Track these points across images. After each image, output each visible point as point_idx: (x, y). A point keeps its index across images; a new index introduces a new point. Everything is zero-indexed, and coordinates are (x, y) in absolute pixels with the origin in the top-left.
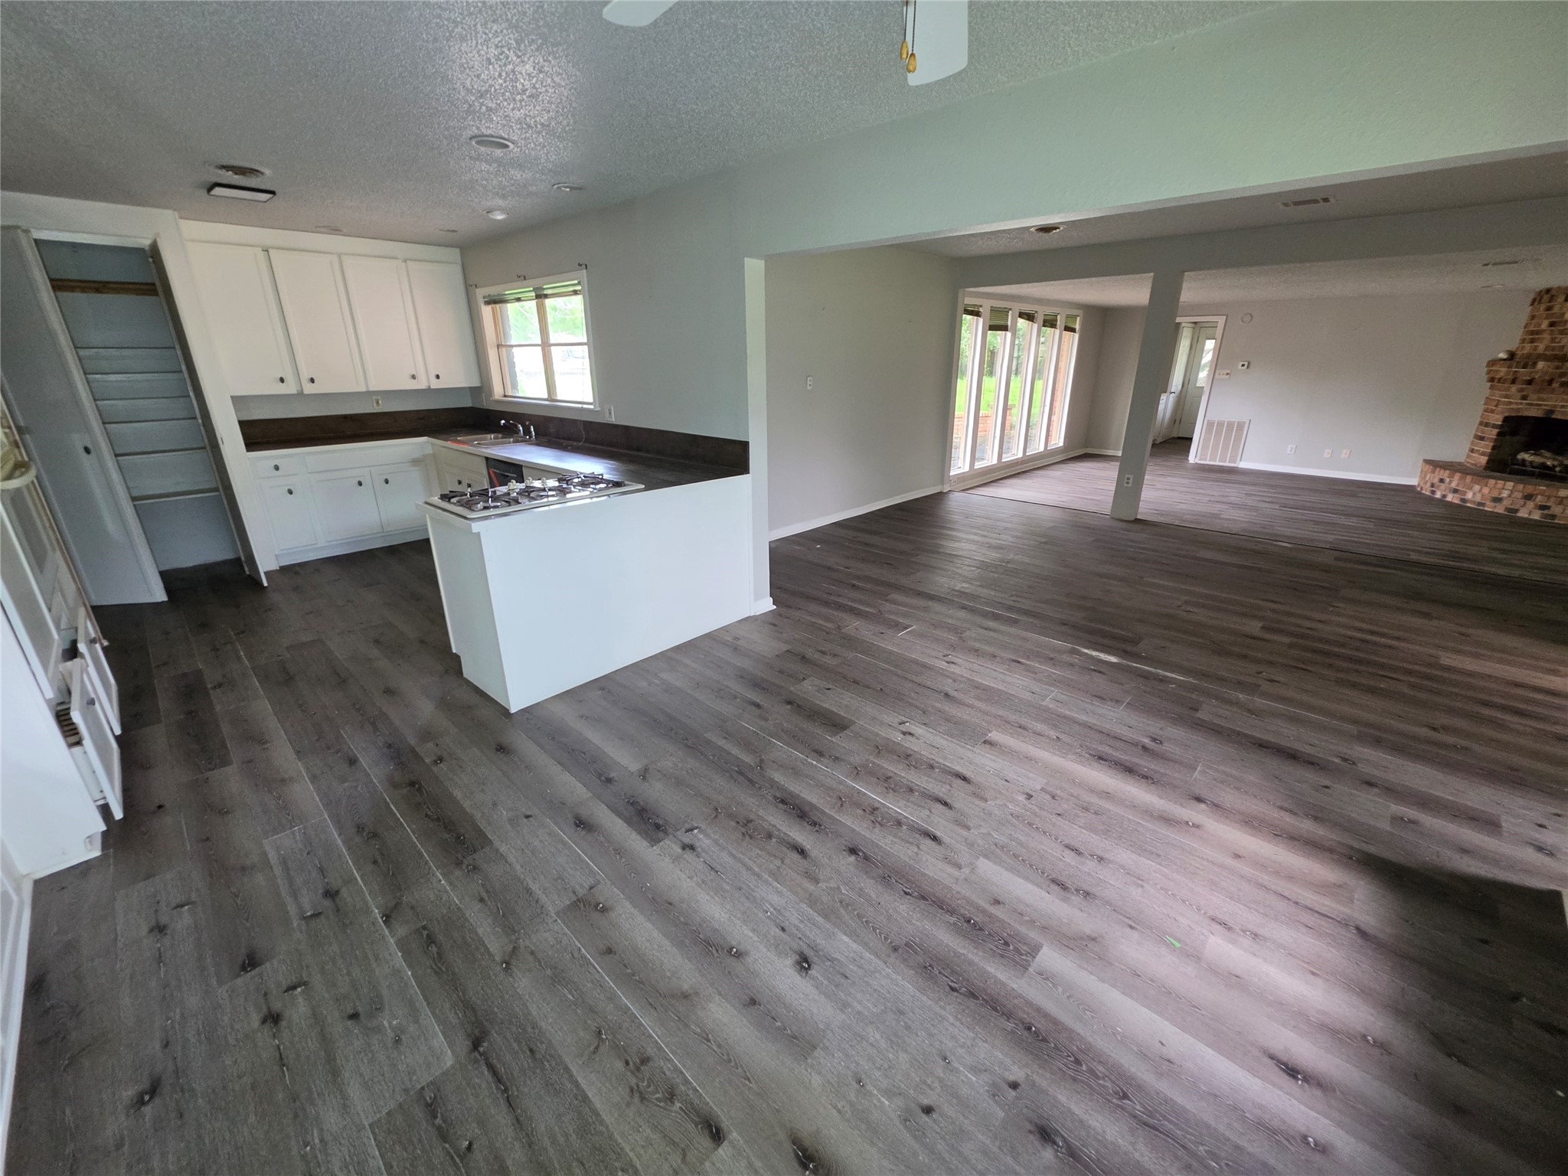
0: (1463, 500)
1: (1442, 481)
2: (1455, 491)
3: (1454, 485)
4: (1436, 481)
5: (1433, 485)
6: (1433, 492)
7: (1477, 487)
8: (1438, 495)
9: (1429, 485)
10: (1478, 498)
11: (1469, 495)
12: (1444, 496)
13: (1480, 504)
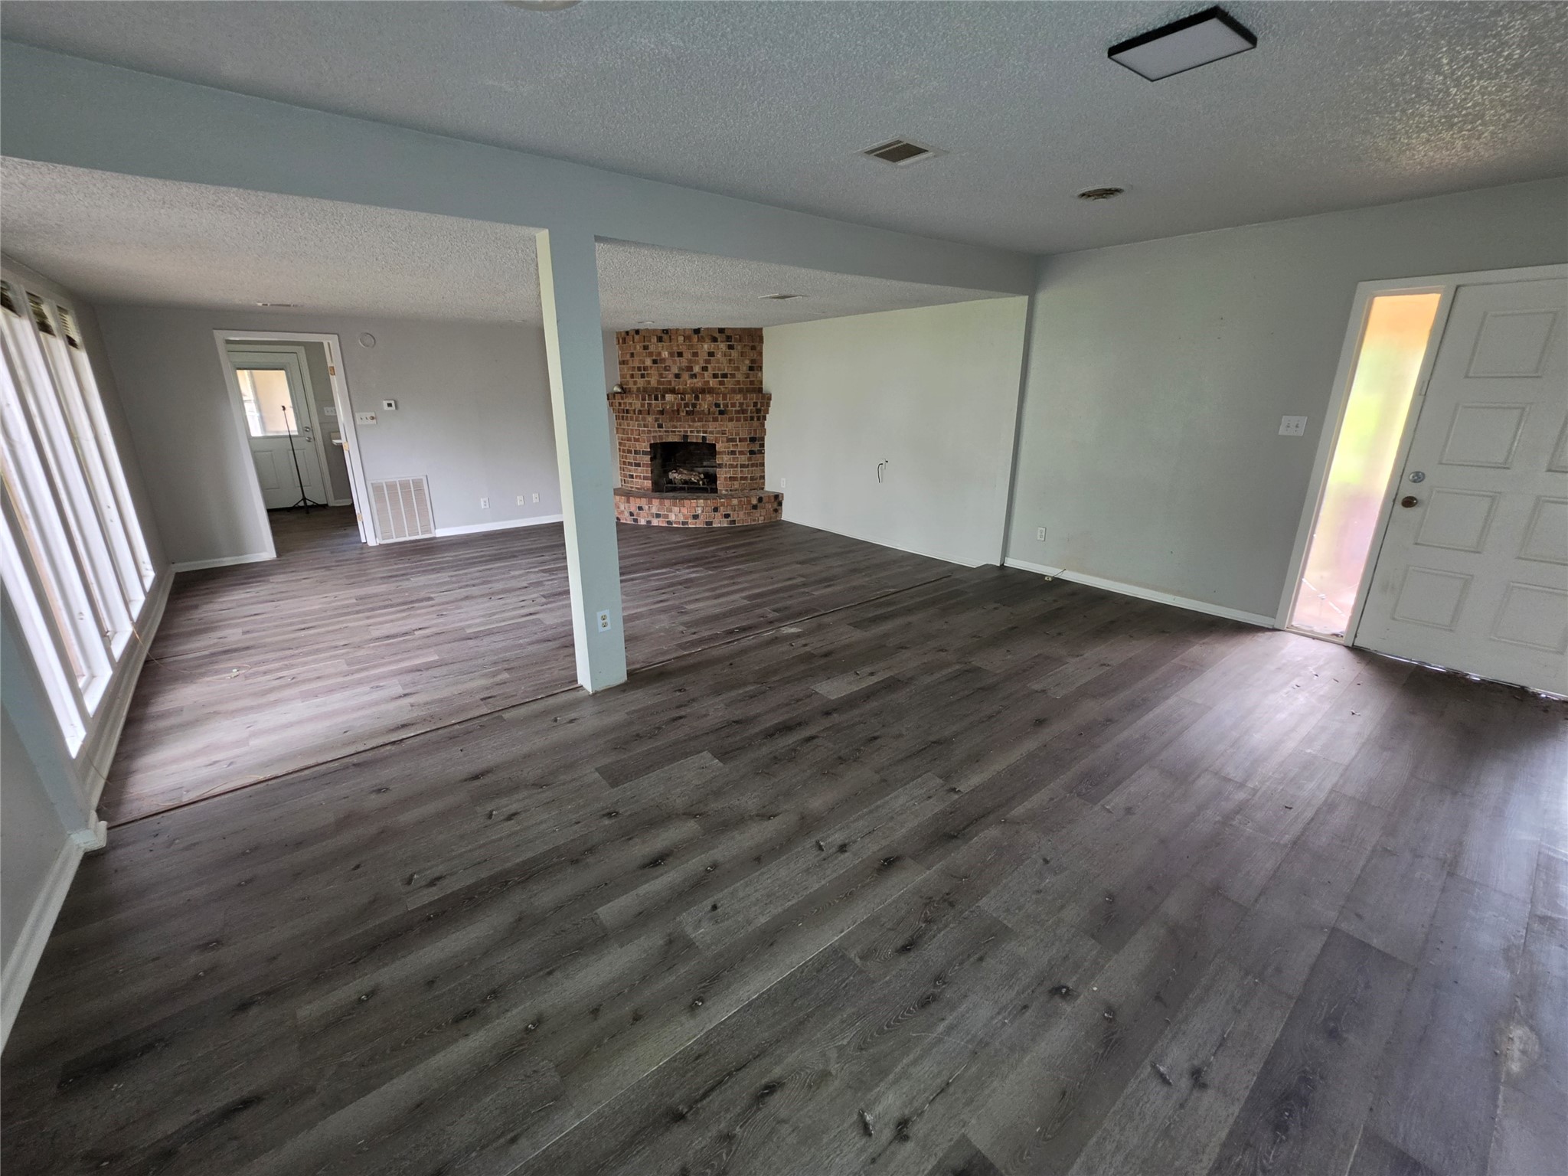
0: (669, 522)
1: (640, 508)
2: (658, 516)
3: (654, 510)
4: (634, 509)
5: (631, 514)
6: (636, 520)
7: (676, 509)
8: (642, 522)
9: (627, 514)
10: (682, 519)
11: (672, 518)
12: (649, 522)
13: (683, 523)
